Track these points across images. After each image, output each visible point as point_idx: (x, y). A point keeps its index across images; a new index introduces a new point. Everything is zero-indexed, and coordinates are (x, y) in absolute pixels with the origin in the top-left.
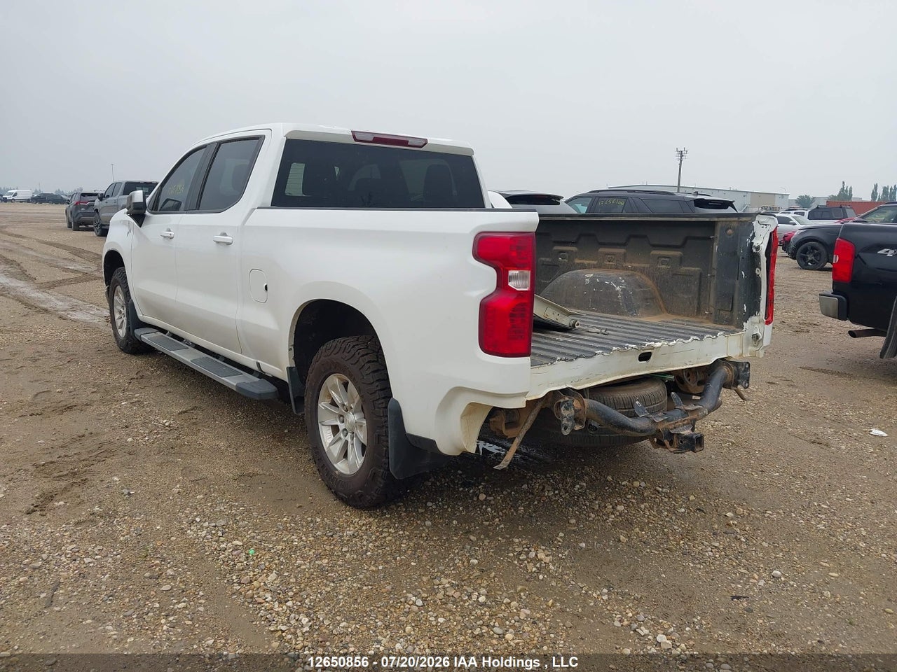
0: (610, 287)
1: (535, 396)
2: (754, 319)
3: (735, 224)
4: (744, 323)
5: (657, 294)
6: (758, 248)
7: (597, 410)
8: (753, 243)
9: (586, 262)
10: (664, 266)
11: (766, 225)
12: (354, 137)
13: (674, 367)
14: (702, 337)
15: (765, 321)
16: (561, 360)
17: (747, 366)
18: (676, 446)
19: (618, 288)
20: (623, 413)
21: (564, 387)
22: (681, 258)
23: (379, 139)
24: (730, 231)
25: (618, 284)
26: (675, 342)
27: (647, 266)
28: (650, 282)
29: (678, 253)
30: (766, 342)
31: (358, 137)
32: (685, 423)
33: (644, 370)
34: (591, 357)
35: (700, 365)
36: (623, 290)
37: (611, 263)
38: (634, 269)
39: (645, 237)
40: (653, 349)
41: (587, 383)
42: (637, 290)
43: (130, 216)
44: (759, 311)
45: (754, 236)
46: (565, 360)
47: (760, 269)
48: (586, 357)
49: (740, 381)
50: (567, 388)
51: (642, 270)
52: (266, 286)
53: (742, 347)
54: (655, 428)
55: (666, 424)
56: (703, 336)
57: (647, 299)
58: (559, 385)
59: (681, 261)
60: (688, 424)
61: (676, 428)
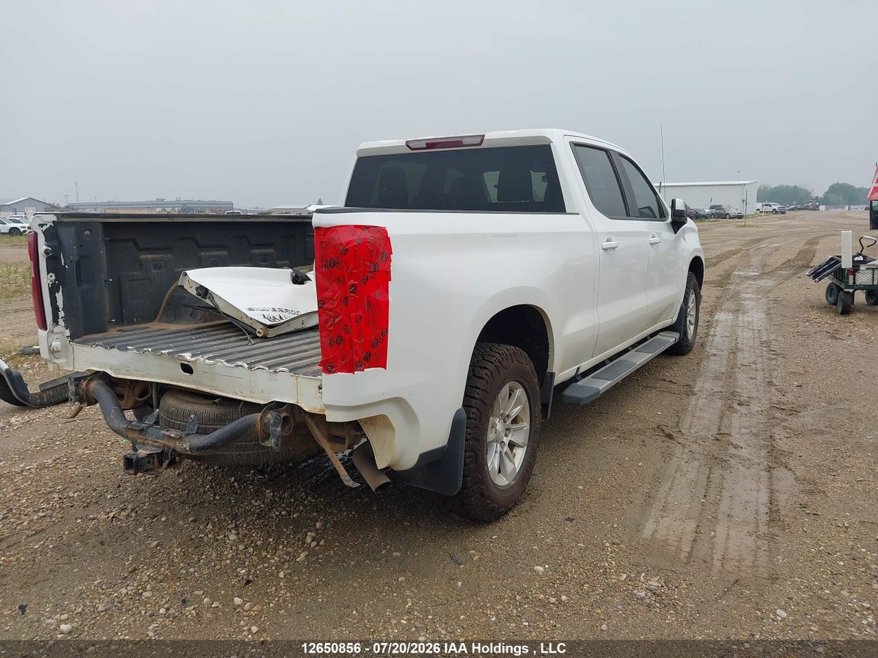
12: (408, 146)
23: (431, 145)
31: (411, 145)
60: (159, 447)
61: (144, 444)
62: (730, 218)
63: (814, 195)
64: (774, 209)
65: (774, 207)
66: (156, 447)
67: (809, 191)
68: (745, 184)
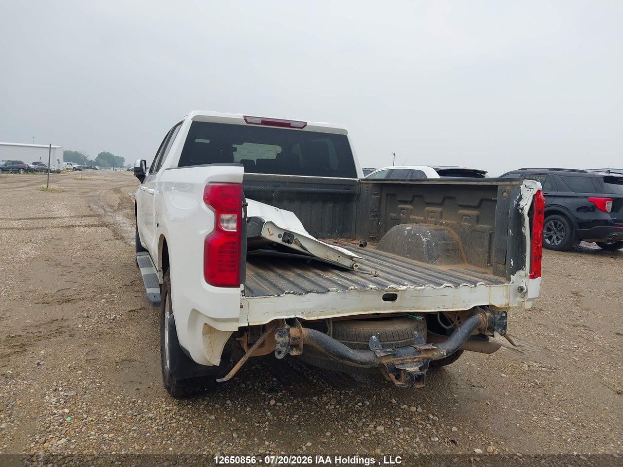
0: (419, 238)
1: (259, 322)
2: (521, 273)
3: (508, 188)
4: (511, 276)
5: (461, 246)
6: (522, 209)
7: (317, 340)
8: (520, 205)
9: (417, 218)
10: (466, 223)
11: (530, 189)
12: (246, 120)
13: (424, 309)
14: (457, 285)
15: (529, 275)
16: (289, 293)
17: (504, 315)
18: (403, 381)
19: (424, 240)
20: (345, 344)
21: (293, 316)
22: (478, 216)
23: (265, 122)
24: (505, 194)
25: (425, 236)
26: (424, 287)
27: (454, 222)
28: (456, 236)
29: (474, 213)
30: (530, 295)
31: (248, 120)
32: (415, 360)
33: (390, 309)
34: (323, 293)
35: (456, 310)
36: (428, 241)
37: (432, 219)
38: (446, 225)
39: (454, 198)
40: (398, 291)
41: (321, 315)
42: (440, 242)
43: (137, 176)
44: (525, 266)
45: (521, 198)
46: (293, 293)
47: (525, 228)
48: (317, 292)
49: (496, 328)
50: (294, 318)
51: (452, 226)
52: (158, 224)
53: (508, 297)
54: (378, 361)
55: (391, 360)
56: (459, 284)
57: (448, 250)
58: (287, 315)
59: (478, 219)
60: (419, 361)
61: (403, 364)
62: (51, 172)
63: (89, 159)
64: (74, 168)
65: (74, 166)
66: (416, 362)
67: (86, 156)
68: (55, 148)
